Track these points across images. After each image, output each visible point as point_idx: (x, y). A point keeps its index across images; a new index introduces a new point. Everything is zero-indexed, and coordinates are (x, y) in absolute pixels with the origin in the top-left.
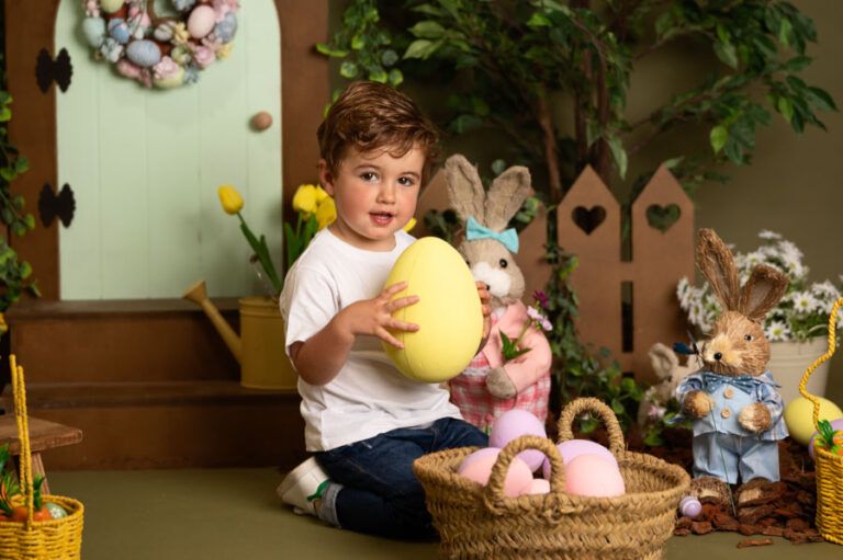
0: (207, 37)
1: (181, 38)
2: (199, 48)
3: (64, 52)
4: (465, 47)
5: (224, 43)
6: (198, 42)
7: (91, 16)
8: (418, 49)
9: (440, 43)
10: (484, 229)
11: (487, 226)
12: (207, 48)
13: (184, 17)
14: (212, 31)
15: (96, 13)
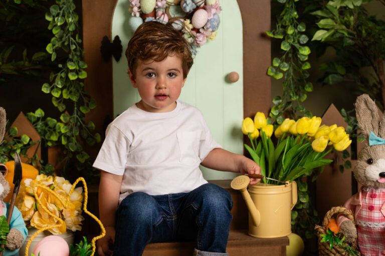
0: (203, 28)
1: (188, 28)
2: (198, 34)
3: (117, 38)
4: (346, 34)
5: (213, 31)
6: (198, 31)
7: (135, 16)
8: (320, 35)
9: (332, 31)
10: (380, 139)
11: (381, 137)
12: (203, 34)
13: (190, 16)
14: (206, 24)
15: (138, 14)
